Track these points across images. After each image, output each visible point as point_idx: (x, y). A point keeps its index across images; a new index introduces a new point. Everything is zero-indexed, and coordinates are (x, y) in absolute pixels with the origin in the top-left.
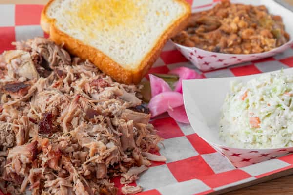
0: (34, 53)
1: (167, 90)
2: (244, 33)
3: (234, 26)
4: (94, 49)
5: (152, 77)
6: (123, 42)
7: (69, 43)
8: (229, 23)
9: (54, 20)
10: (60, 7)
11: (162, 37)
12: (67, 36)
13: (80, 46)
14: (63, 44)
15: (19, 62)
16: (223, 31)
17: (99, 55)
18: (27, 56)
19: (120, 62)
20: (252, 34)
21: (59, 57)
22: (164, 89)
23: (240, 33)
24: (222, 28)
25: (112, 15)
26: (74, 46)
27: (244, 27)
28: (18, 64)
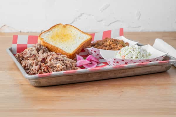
0: (36, 48)
1: (82, 59)
2: (112, 46)
3: (108, 44)
4: (57, 47)
5: (77, 55)
6: (67, 46)
7: (48, 46)
8: (107, 43)
9: (43, 39)
10: (45, 35)
11: (81, 45)
12: (47, 43)
13: (52, 46)
14: (46, 46)
15: (31, 50)
16: (104, 46)
17: (59, 49)
18: (34, 48)
19: (66, 51)
20: (115, 46)
21: (45, 50)
22: (81, 59)
23: (111, 46)
24: (104, 44)
25: (63, 38)
26: (50, 47)
27: (112, 44)
28: (31, 51)
